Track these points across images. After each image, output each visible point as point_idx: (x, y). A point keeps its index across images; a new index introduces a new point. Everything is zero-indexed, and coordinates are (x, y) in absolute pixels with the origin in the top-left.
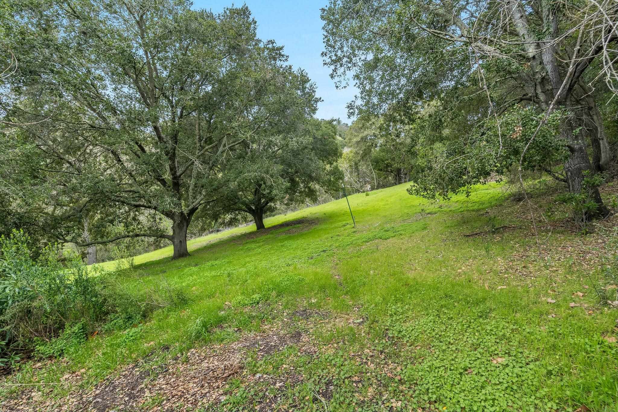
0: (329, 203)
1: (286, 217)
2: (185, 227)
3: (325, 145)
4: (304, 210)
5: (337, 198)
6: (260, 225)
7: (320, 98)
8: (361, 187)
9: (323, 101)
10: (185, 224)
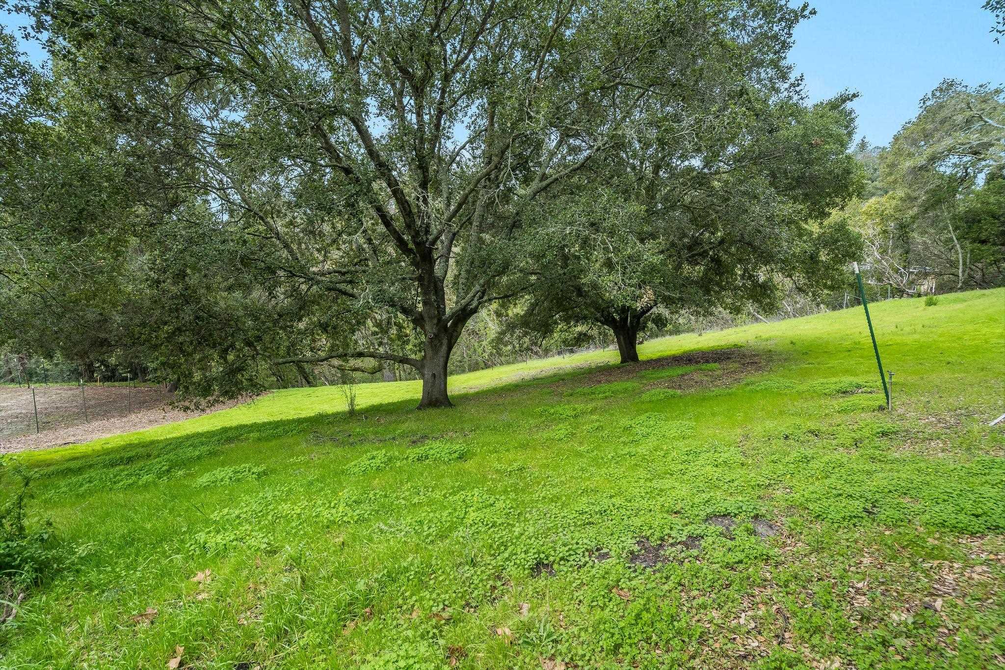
0: (810, 317)
1: (700, 339)
2: (444, 348)
3: (809, 164)
4: (745, 328)
5: (836, 306)
6: (629, 354)
7: (805, 7)
8: (912, 283)
9: (813, 12)
10: (445, 342)
